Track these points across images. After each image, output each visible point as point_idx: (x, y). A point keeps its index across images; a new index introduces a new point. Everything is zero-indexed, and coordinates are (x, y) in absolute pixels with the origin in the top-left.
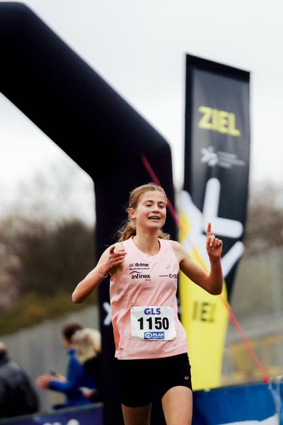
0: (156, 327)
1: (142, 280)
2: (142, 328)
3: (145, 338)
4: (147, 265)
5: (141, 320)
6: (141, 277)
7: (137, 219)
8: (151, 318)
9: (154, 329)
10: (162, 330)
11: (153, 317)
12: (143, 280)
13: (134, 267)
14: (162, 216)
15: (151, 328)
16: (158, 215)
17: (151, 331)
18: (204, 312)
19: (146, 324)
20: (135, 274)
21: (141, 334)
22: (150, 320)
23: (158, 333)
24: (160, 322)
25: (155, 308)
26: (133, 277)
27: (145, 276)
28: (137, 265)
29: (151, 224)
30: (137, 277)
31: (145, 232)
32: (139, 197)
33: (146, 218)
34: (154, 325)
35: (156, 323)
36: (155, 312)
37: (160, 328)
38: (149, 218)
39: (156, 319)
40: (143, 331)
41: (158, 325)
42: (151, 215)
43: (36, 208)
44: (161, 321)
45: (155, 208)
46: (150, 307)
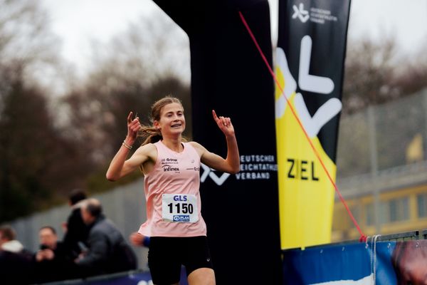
0: (183, 211)
1: (172, 173)
2: (171, 212)
3: (174, 221)
4: (176, 160)
5: (171, 205)
6: (171, 170)
7: (163, 129)
8: (179, 204)
9: (181, 213)
10: (188, 214)
11: (181, 203)
12: (173, 171)
13: (166, 161)
14: (182, 122)
15: (178, 212)
16: (179, 123)
17: (178, 214)
18: (303, 170)
19: (175, 209)
20: (167, 167)
21: (170, 217)
22: (178, 205)
23: (184, 216)
24: (186, 208)
25: (182, 195)
26: (165, 170)
27: (175, 169)
28: (168, 160)
29: (174, 130)
30: (168, 170)
31: (170, 138)
32: (160, 110)
33: (169, 127)
34: (181, 209)
35: (183, 208)
36: (182, 198)
37: (186, 212)
38: (172, 126)
39: (183, 205)
40: (172, 214)
41: (185, 210)
42: (173, 124)
43: (131, 65)
44: (187, 206)
45: (176, 117)
46: (179, 195)
